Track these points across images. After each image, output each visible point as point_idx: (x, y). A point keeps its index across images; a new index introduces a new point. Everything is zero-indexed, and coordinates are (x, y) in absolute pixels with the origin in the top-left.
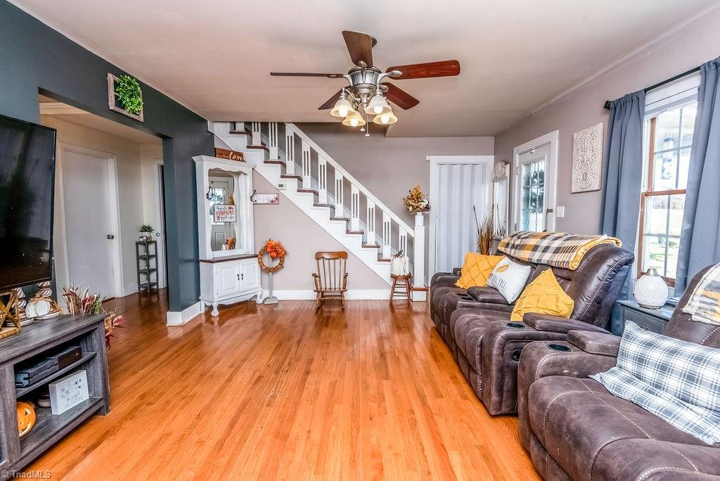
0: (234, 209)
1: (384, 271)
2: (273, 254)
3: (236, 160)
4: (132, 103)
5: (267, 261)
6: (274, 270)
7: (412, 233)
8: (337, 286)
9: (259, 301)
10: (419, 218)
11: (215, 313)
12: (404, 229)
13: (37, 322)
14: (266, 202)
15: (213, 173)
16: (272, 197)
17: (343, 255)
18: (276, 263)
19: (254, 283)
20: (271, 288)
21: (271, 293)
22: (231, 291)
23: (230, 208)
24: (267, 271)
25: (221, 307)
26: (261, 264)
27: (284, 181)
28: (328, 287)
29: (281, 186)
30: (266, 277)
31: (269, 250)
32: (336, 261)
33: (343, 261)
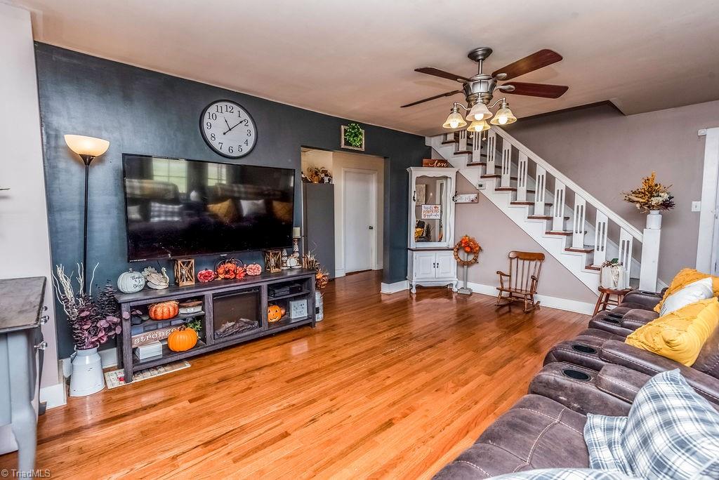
0: (440, 208)
1: (591, 281)
2: (468, 250)
3: (440, 166)
4: (355, 141)
5: (462, 255)
6: (469, 264)
7: (639, 237)
8: (524, 288)
9: (455, 289)
10: (654, 219)
11: (414, 291)
12: (628, 232)
13: (291, 269)
14: (467, 201)
15: (419, 179)
16: (473, 196)
17: (540, 257)
18: (471, 257)
19: (450, 272)
20: (466, 279)
21: (465, 284)
22: (428, 276)
23: (435, 208)
24: (462, 264)
25: (418, 287)
26: (457, 257)
27: (483, 181)
28: (519, 287)
29: (481, 186)
30: (461, 269)
31: (463, 245)
32: (531, 262)
33: (539, 263)
